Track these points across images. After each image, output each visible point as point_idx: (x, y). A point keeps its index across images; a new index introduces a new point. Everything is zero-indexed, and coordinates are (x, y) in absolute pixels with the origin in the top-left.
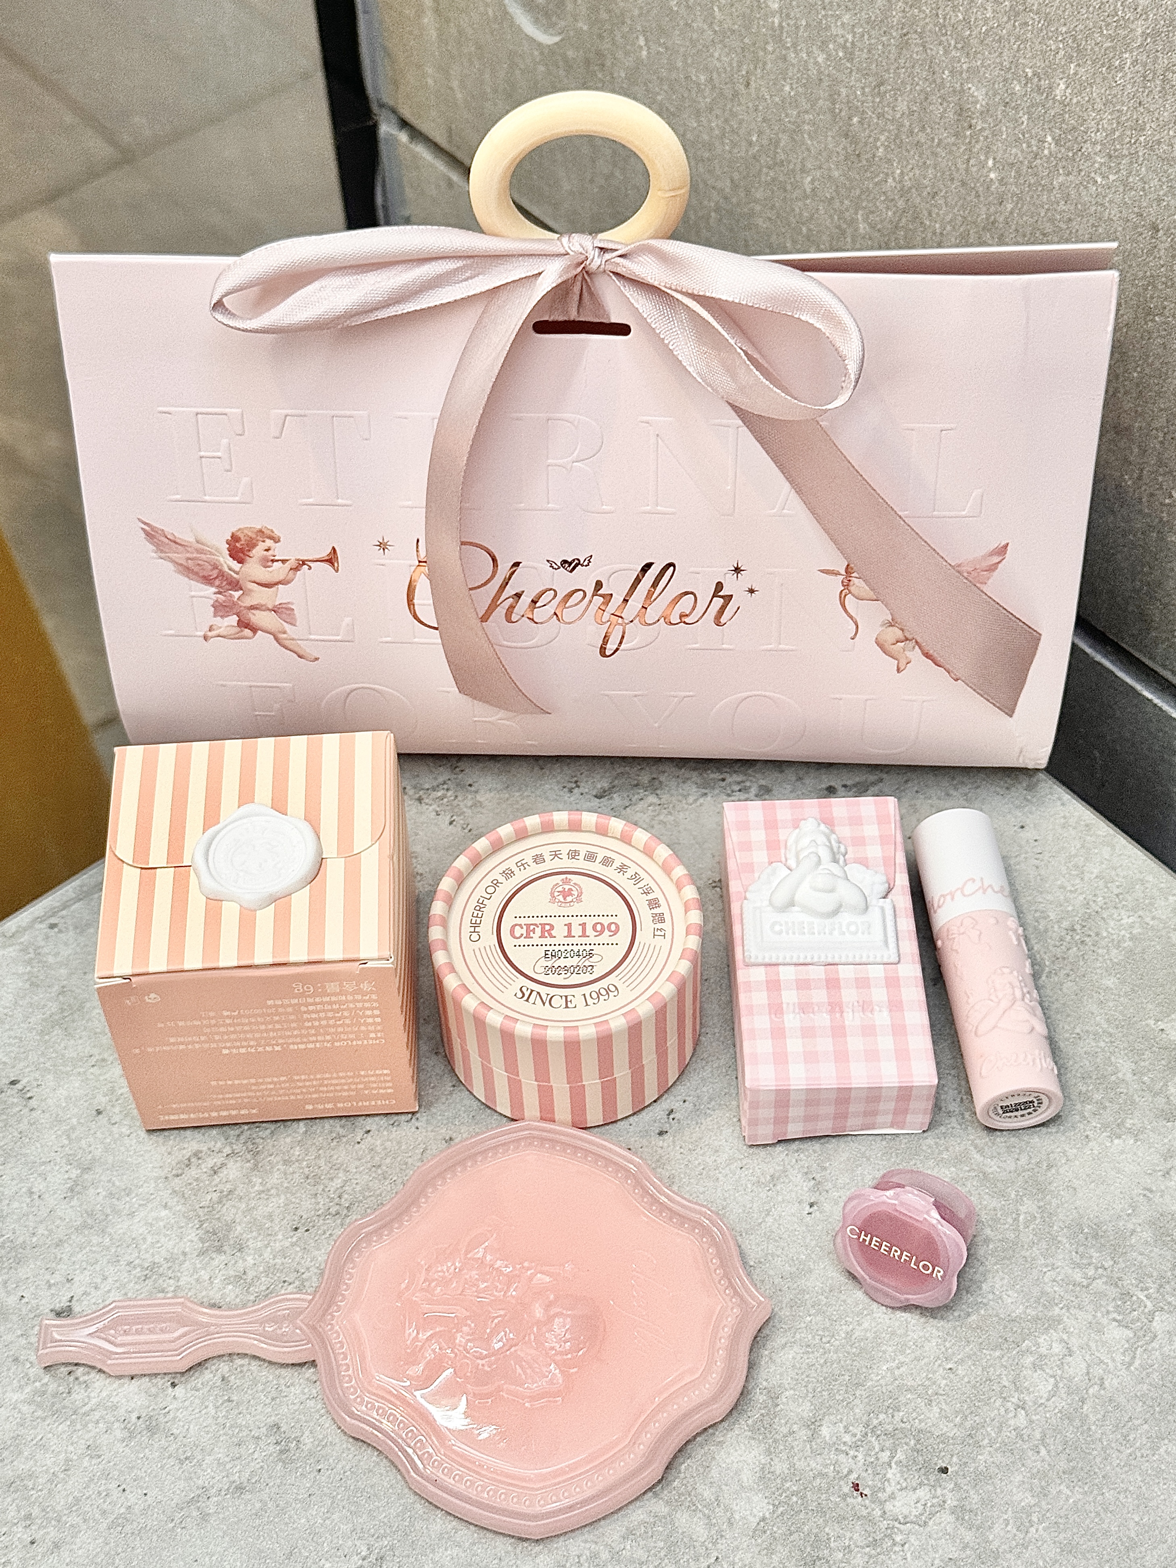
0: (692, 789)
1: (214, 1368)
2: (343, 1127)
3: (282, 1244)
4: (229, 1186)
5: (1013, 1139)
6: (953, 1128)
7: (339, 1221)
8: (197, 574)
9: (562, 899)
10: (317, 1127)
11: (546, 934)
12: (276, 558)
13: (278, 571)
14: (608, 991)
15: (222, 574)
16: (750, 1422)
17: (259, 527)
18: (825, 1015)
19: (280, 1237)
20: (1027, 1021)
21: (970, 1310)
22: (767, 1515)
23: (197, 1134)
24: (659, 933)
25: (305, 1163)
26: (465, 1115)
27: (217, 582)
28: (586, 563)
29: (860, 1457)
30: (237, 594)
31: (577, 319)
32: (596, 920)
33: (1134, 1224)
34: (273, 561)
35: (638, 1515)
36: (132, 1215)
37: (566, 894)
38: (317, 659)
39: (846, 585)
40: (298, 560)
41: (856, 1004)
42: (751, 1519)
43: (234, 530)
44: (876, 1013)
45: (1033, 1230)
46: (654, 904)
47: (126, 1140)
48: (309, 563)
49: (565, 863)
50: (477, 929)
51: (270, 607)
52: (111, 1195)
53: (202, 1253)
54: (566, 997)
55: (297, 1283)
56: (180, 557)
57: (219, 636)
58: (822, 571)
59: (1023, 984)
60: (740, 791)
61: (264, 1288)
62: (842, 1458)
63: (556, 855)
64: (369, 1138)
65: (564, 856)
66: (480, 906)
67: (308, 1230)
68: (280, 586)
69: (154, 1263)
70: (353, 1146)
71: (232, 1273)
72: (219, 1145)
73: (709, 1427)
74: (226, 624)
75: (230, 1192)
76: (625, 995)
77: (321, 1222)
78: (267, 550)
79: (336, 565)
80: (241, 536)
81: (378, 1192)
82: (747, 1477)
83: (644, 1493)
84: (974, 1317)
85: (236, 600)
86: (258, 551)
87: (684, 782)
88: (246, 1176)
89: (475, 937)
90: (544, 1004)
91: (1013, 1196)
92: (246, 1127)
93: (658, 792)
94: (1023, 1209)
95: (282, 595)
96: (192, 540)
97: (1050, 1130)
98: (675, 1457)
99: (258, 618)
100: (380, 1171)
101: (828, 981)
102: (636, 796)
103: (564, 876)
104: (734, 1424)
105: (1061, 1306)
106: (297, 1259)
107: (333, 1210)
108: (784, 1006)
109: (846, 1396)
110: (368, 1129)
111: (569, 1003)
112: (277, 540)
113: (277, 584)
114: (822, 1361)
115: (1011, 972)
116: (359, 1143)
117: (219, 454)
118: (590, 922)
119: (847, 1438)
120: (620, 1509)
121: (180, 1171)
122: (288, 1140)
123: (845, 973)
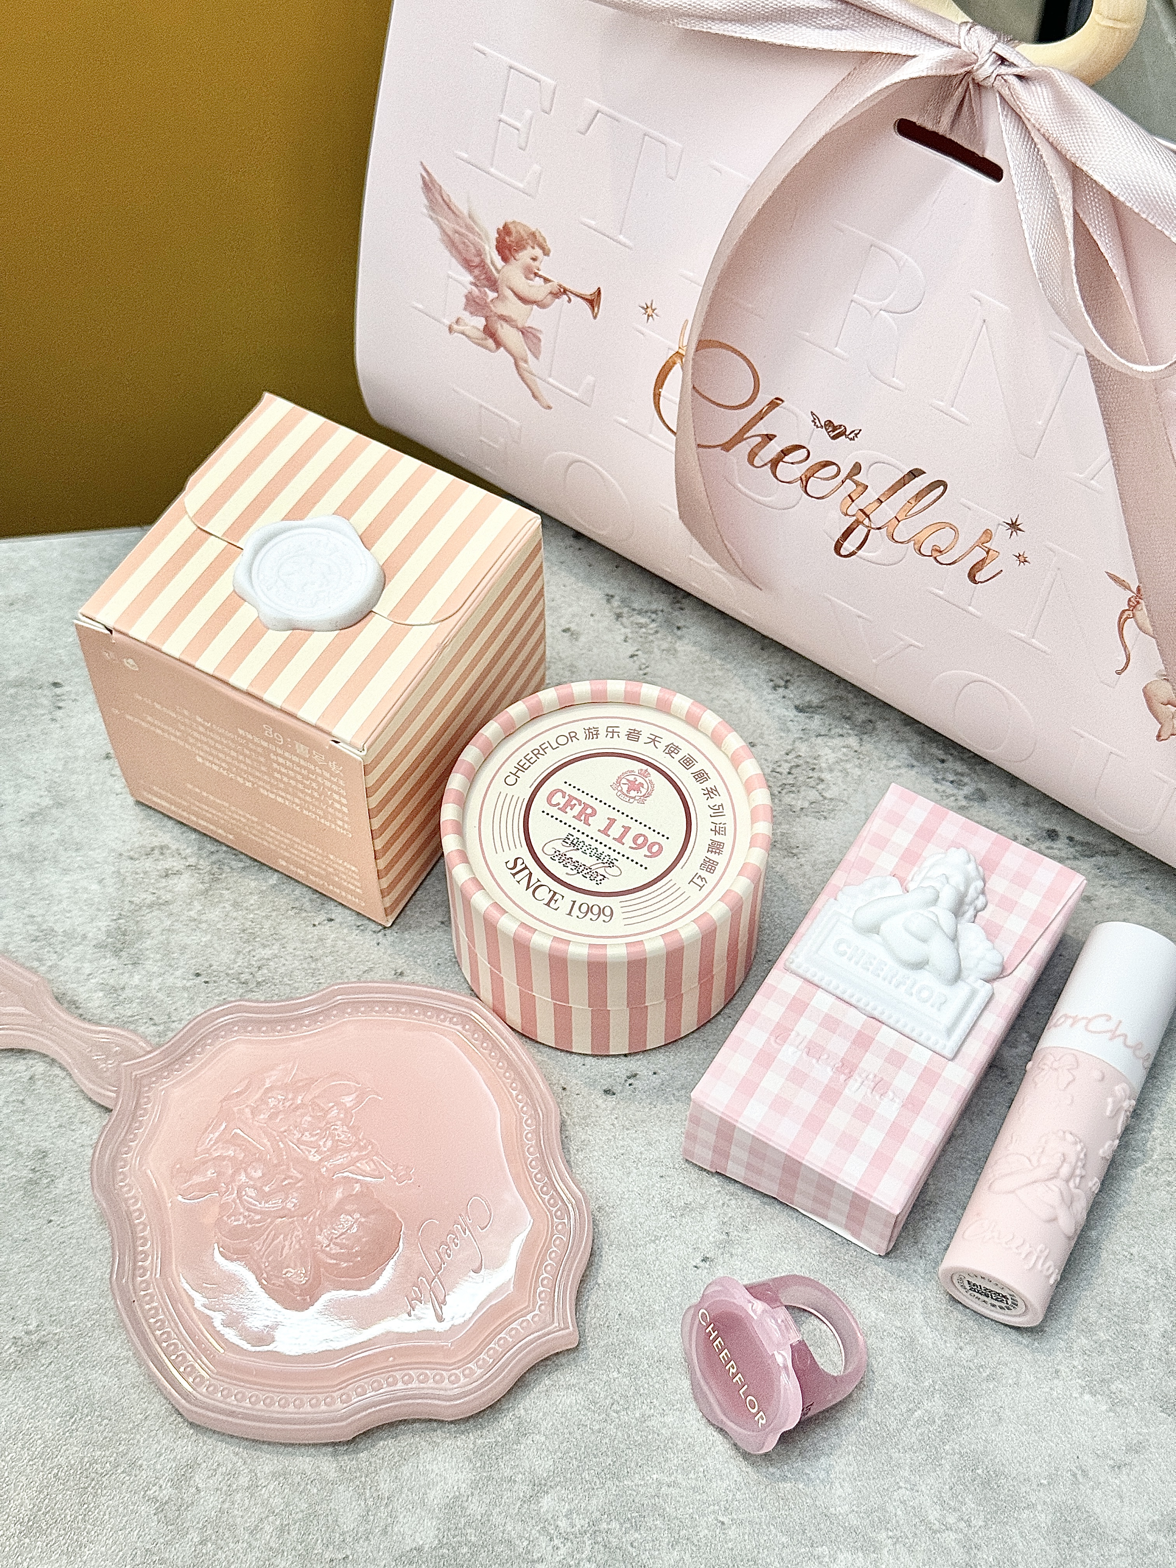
0: (902, 753)
1: (31, 1062)
2: (311, 900)
3: (176, 981)
4: (169, 897)
5: (971, 1323)
6: (915, 1271)
7: (241, 991)
8: (460, 253)
9: (625, 791)
10: (288, 888)
11: (583, 818)
12: (540, 273)
13: (536, 289)
14: (601, 911)
15: (482, 265)
16: (479, 1442)
17: (534, 230)
18: (829, 1069)
19: (178, 973)
20: (1053, 1207)
21: (789, 1475)
22: (426, 1547)
23: (177, 830)
24: (699, 881)
25: (252, 916)
26: (432, 958)
27: (477, 272)
28: (851, 436)
29: (563, 1551)
30: (492, 295)
31: (948, 136)
32: (646, 831)
33: (1039, 1498)
34: (536, 274)
35: (304, 1462)
36: (66, 871)
37: (634, 786)
38: (549, 408)
39: (1133, 605)
40: (560, 286)
41: (871, 1076)
42: (408, 1540)
43: (509, 220)
44: (886, 1100)
45: (922, 1434)
46: (715, 847)
47: (112, 798)
48: (572, 297)
49: (657, 755)
50: (519, 773)
51: (520, 326)
52: (62, 842)
53: (99, 946)
54: (555, 893)
55: (161, 1028)
56: (449, 226)
57: (463, 333)
58: (1110, 575)
59: (1080, 1164)
60: (952, 782)
61: (129, 1014)
62: (543, 1541)
63: (654, 740)
64: (327, 927)
65: (661, 746)
66: (539, 752)
67: (206, 982)
68: (535, 307)
69: (53, 930)
70: (307, 926)
71: (112, 982)
72: (189, 851)
73: (435, 1420)
74: (472, 324)
75: (167, 903)
76: (617, 926)
77: (225, 982)
78: (534, 259)
79: (596, 309)
80: (513, 230)
81: (296, 985)
82: (435, 1496)
83: (326, 1444)
84: (788, 1485)
85: (489, 300)
86: (524, 256)
87: (899, 741)
88: (191, 897)
89: (512, 780)
90: (528, 888)
91: (926, 1384)
92: (225, 848)
93: (865, 737)
94: (927, 1405)
95: (535, 318)
96: (466, 212)
97: (1020, 1339)
98: (380, 1428)
99: (505, 332)
100: (313, 966)
101: (860, 1034)
102: (837, 730)
103: (645, 767)
104: (463, 1433)
105: (890, 1534)
106: (179, 1004)
107: (243, 977)
108: (793, 1034)
109: (595, 1479)
110: (333, 917)
111: (553, 902)
112: (546, 253)
113: (534, 302)
114: (597, 1427)
115: (1076, 1143)
116: (314, 925)
117: (518, 125)
118: (636, 829)
119: (563, 1524)
120: (292, 1445)
121: (136, 856)
122: (253, 884)
123: (886, 1037)
